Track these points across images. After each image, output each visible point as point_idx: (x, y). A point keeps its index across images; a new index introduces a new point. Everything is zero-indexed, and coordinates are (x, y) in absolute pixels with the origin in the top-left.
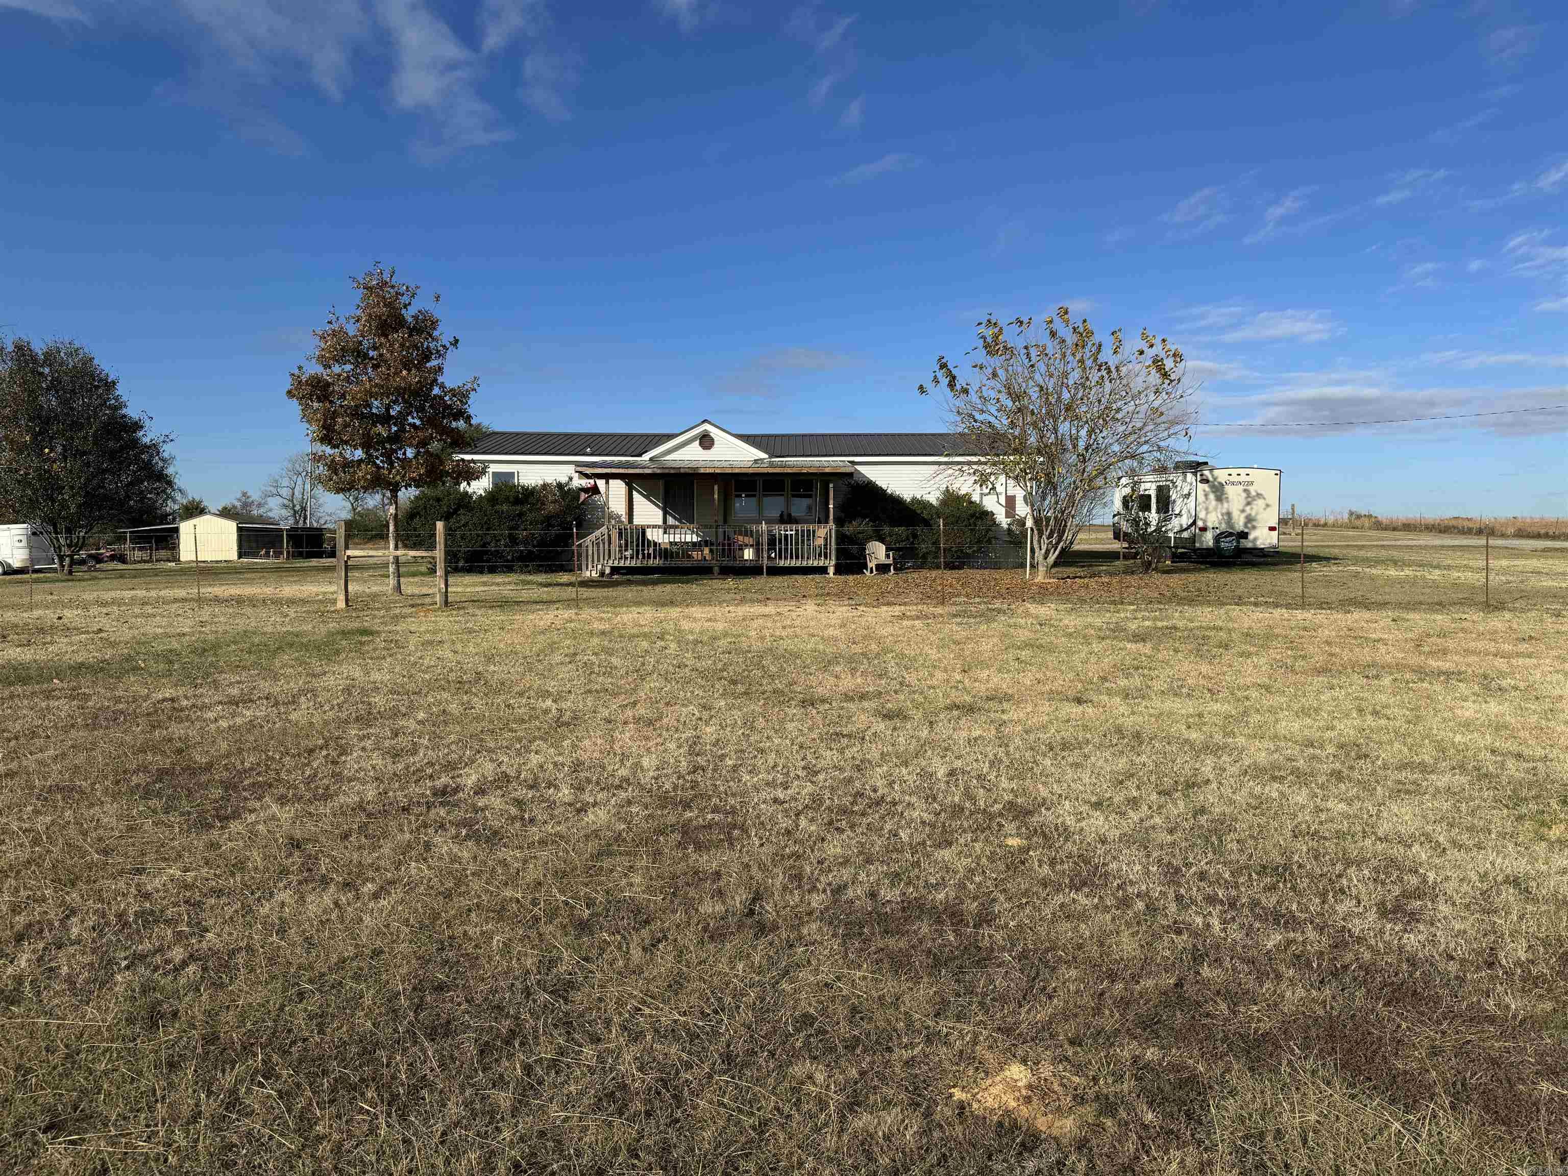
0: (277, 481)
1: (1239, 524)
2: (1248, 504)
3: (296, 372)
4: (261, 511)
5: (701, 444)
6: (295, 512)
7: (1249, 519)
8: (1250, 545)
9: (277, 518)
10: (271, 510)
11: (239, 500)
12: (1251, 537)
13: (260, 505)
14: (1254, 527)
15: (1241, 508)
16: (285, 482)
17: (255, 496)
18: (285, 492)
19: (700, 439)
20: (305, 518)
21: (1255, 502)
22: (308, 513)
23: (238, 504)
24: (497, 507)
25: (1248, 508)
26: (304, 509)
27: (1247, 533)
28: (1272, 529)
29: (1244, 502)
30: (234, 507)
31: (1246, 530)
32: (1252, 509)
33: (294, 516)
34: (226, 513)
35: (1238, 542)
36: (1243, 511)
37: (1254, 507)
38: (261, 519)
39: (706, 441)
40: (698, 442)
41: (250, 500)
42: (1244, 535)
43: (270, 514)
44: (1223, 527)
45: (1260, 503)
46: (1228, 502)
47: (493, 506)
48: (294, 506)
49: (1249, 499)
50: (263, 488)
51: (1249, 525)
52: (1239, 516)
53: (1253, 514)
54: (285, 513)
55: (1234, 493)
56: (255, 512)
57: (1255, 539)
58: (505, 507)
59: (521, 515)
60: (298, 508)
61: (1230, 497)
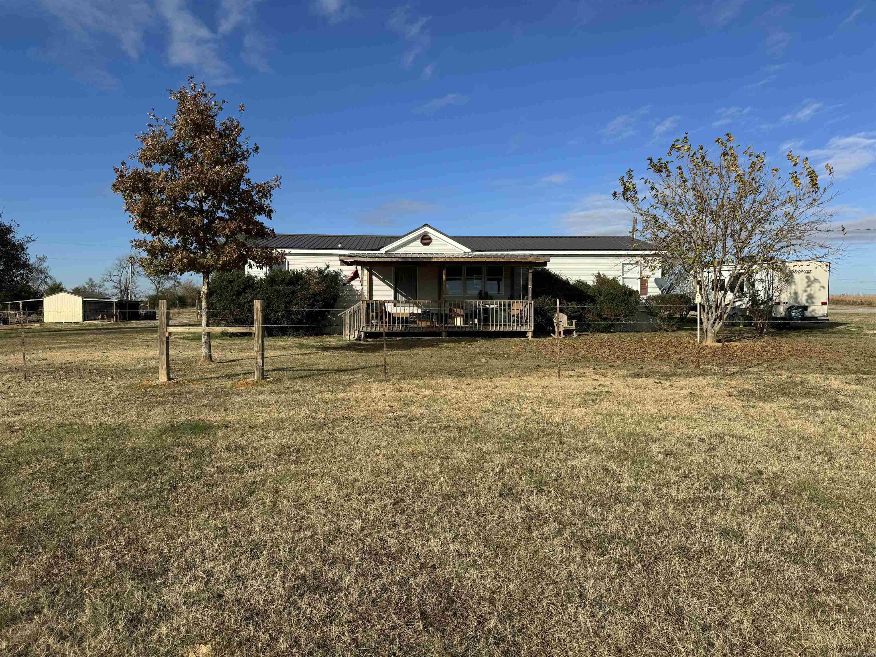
0: (110, 272)
1: (803, 300)
2: (809, 286)
3: (121, 167)
4: (101, 290)
5: (422, 242)
6: (122, 291)
7: (810, 297)
8: (810, 315)
9: (111, 294)
10: (107, 289)
11: (87, 283)
12: (810, 309)
13: (100, 287)
14: (813, 303)
15: (803, 289)
16: (116, 273)
17: (97, 281)
18: (115, 279)
19: (422, 238)
20: (128, 294)
21: (813, 285)
22: (130, 291)
23: (86, 286)
24: (276, 287)
25: (809, 289)
26: (127, 289)
27: (807, 306)
28: (824, 303)
29: (806, 285)
30: (84, 288)
31: (806, 304)
32: (811, 290)
33: (121, 293)
34: (77, 292)
35: (804, 314)
36: (805, 291)
37: (813, 288)
38: (100, 296)
39: (426, 240)
40: (420, 240)
41: (94, 283)
42: (805, 308)
43: (106, 292)
44: (792, 303)
45: (817, 285)
46: (795, 284)
47: (272, 286)
48: (121, 287)
49: (810, 283)
50: (102, 276)
51: (809, 301)
52: (802, 295)
53: (812, 292)
54: (115, 291)
55: (799, 279)
56: (97, 291)
57: (813, 311)
58: (281, 287)
59: (293, 293)
60: (123, 288)
61: (796, 281)
